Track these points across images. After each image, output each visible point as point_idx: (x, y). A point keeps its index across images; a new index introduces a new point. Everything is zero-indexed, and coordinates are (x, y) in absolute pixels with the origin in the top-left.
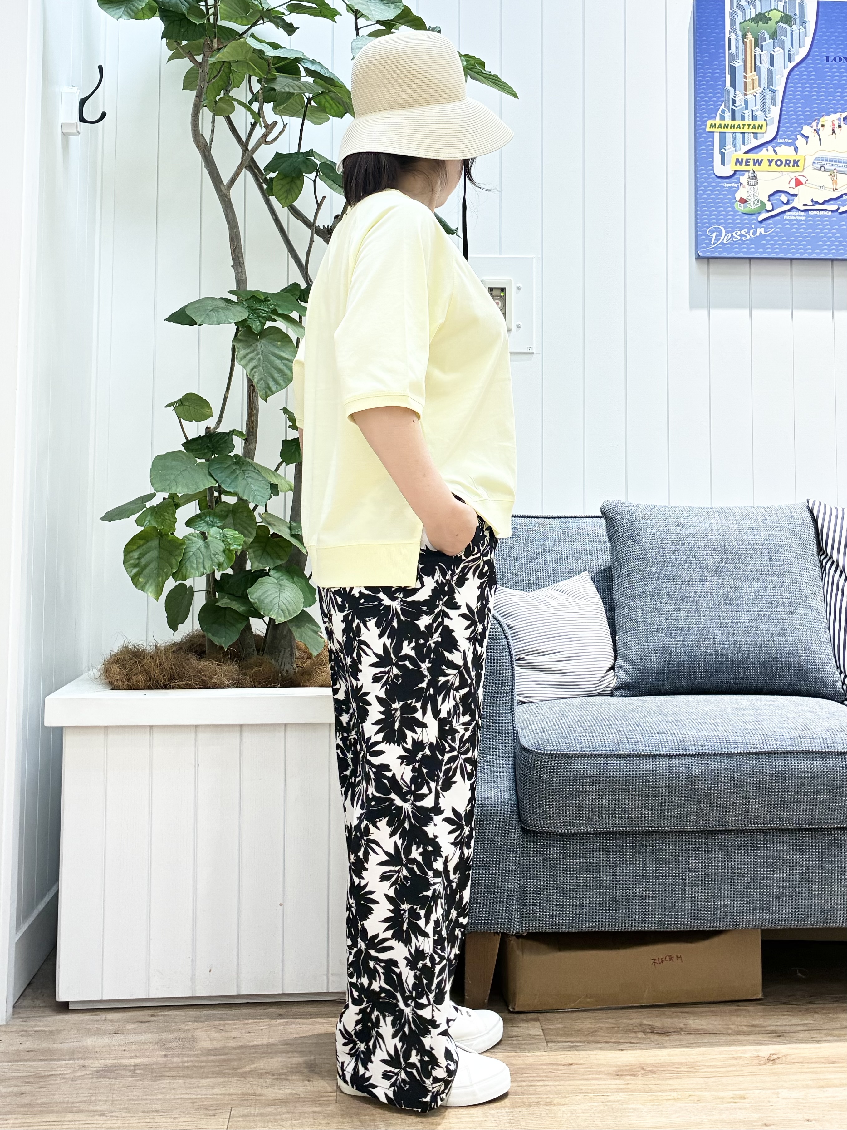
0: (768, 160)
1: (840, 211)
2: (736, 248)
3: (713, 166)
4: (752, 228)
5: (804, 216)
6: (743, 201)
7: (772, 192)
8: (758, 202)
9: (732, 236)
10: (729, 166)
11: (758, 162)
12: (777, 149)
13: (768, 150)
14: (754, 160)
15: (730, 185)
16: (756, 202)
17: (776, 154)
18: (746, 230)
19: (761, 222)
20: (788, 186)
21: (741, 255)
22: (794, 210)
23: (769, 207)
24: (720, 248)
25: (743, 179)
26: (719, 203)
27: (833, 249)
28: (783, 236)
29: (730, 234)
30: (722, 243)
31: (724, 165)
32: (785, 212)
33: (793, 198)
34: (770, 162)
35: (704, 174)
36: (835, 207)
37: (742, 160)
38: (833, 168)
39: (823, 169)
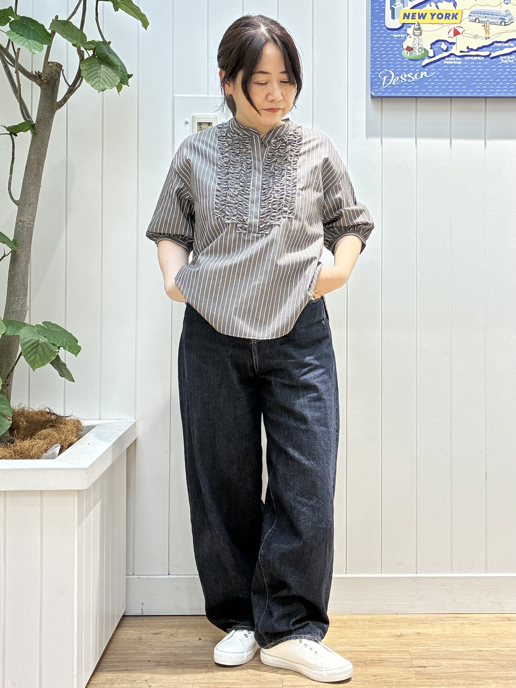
0: (431, 14)
1: (491, 56)
2: (403, 88)
3: (384, 20)
4: (417, 72)
5: (460, 61)
6: (409, 49)
7: (434, 41)
8: (422, 49)
9: (400, 79)
10: (398, 19)
11: (423, 16)
12: (439, 4)
13: (431, 6)
14: (419, 14)
15: (398, 35)
16: (420, 50)
17: (438, 8)
18: (412, 74)
19: (424, 66)
20: (448, 36)
21: (407, 94)
22: (453, 56)
23: (431, 54)
24: (390, 89)
25: (410, 31)
26: (389, 51)
27: (485, 89)
28: (442, 78)
29: (398, 77)
30: (391, 85)
31: (394, 19)
32: (444, 58)
33: (452, 45)
34: (433, 15)
35: (377, 26)
36: (487, 53)
37: (409, 14)
38: (486, 20)
39: (477, 21)
